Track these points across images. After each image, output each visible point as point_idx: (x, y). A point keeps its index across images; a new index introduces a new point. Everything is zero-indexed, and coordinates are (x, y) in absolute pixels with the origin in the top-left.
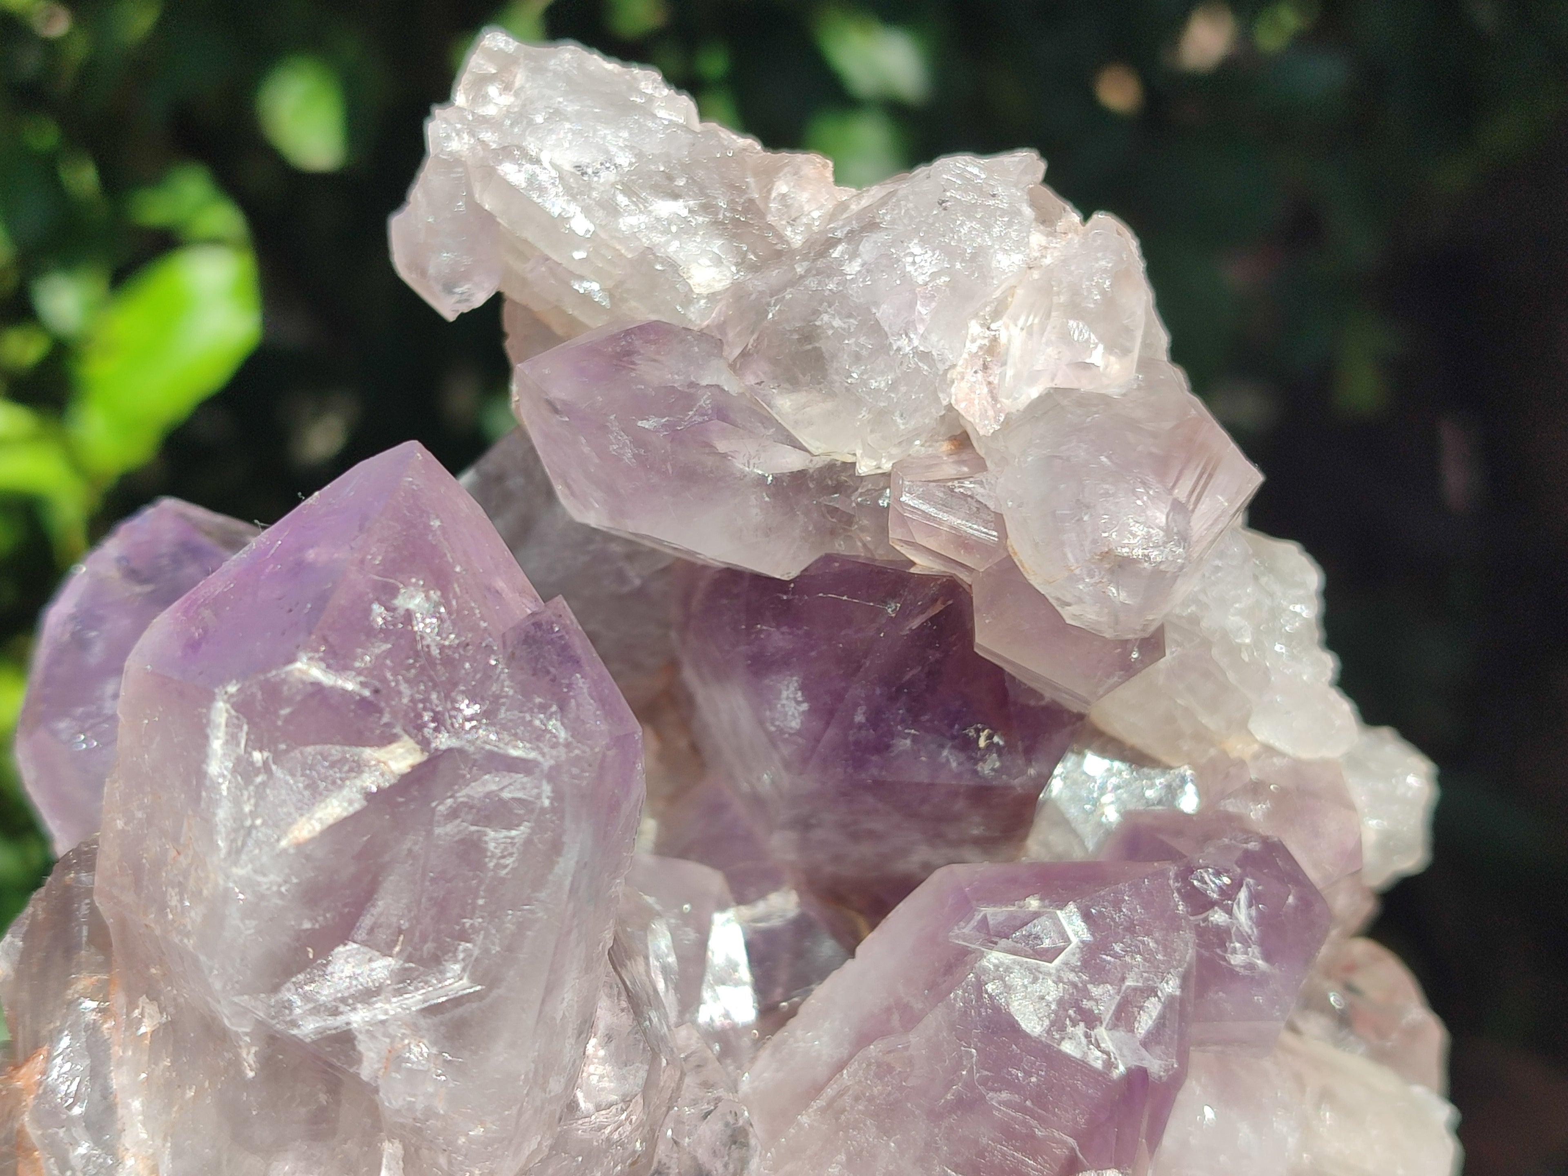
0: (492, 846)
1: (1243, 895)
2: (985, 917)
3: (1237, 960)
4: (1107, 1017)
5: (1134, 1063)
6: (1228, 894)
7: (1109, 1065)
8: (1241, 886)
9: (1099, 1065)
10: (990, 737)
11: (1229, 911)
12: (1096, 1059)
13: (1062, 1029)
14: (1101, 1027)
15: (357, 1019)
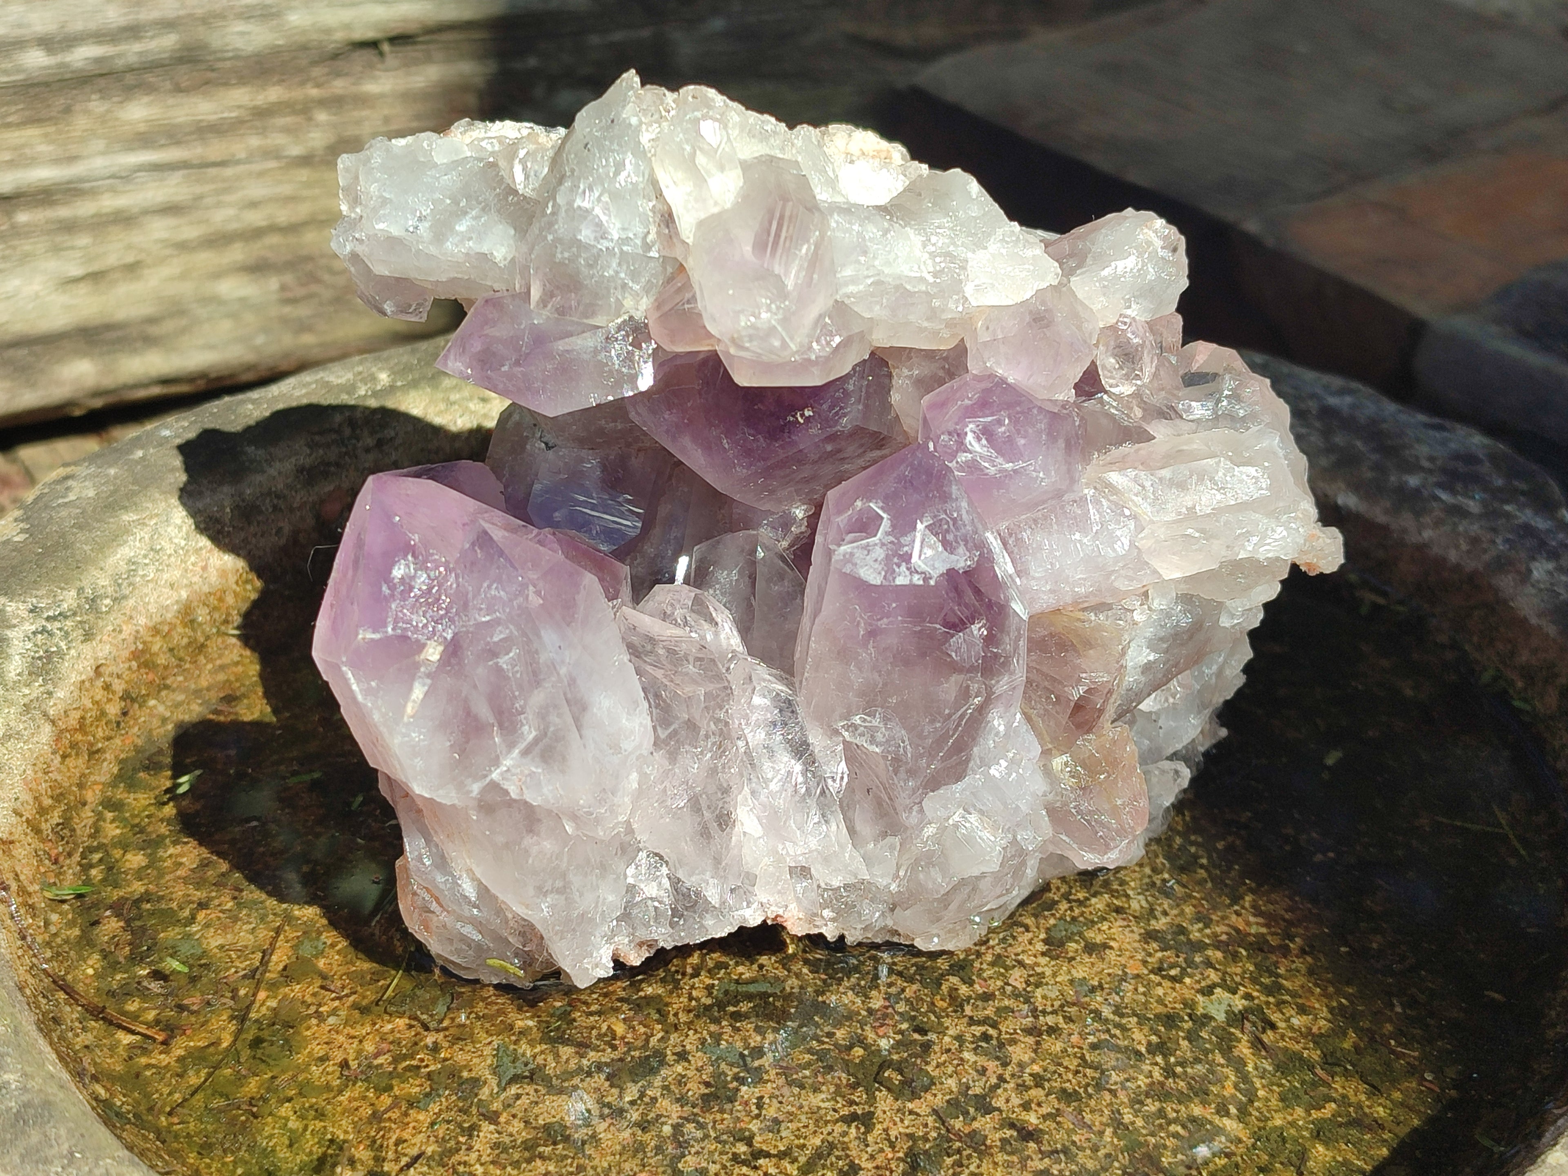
0: (505, 666)
2: (838, 524)
3: (992, 471)
4: (916, 552)
5: (943, 570)
6: (961, 441)
7: (927, 579)
10: (802, 415)
12: (918, 580)
13: (892, 572)
14: (915, 559)
15: (495, 775)
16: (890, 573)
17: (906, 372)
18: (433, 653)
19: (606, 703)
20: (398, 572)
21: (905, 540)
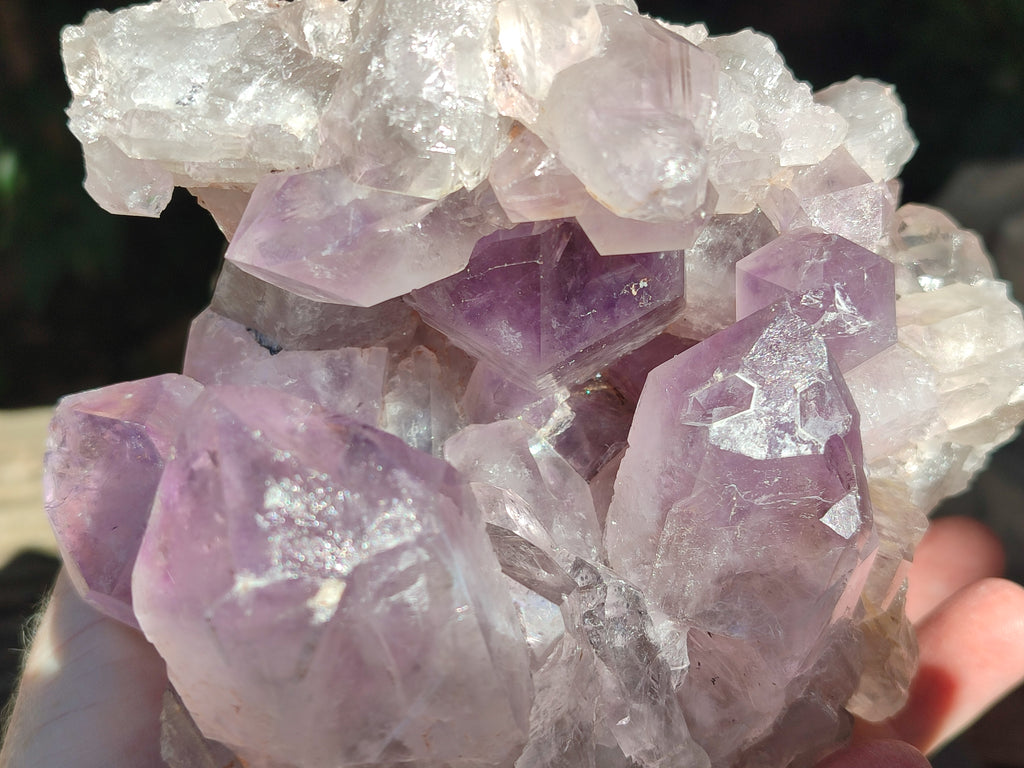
1: (838, 295)
2: (695, 399)
3: (853, 330)
4: (798, 421)
5: (827, 437)
6: (829, 300)
7: (814, 448)
8: (834, 291)
9: (809, 452)
10: (637, 287)
11: (834, 310)
12: (805, 450)
13: (777, 445)
14: (798, 429)
15: (396, 733)
16: (773, 445)
21: (783, 409)
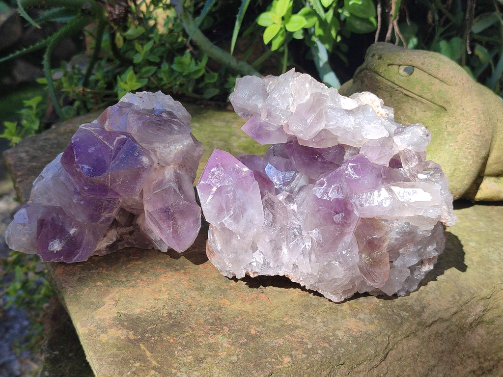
0: (229, 196)
1: (349, 168)
3: (353, 177)
4: (330, 192)
5: (335, 198)
10: (317, 156)
11: (348, 171)
14: (329, 194)
15: (223, 221)
16: (323, 196)
17: (349, 152)
18: (214, 189)
19: (252, 211)
20: (212, 170)
21: (328, 189)
